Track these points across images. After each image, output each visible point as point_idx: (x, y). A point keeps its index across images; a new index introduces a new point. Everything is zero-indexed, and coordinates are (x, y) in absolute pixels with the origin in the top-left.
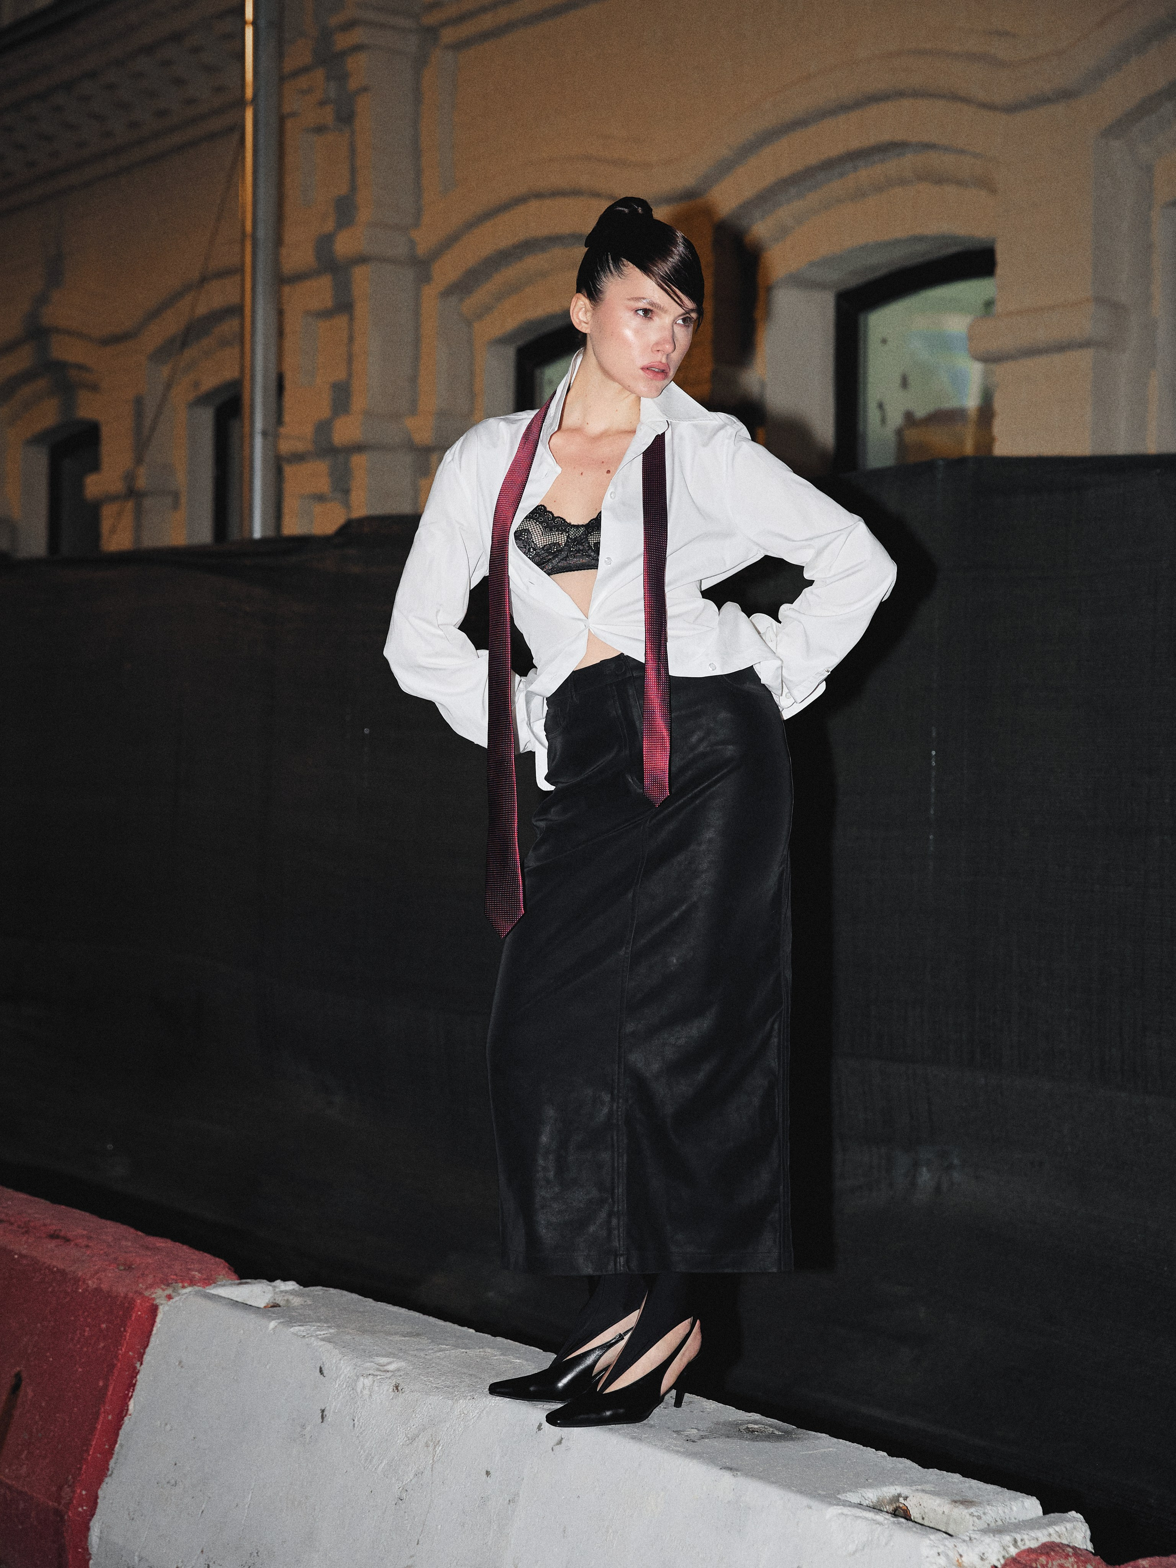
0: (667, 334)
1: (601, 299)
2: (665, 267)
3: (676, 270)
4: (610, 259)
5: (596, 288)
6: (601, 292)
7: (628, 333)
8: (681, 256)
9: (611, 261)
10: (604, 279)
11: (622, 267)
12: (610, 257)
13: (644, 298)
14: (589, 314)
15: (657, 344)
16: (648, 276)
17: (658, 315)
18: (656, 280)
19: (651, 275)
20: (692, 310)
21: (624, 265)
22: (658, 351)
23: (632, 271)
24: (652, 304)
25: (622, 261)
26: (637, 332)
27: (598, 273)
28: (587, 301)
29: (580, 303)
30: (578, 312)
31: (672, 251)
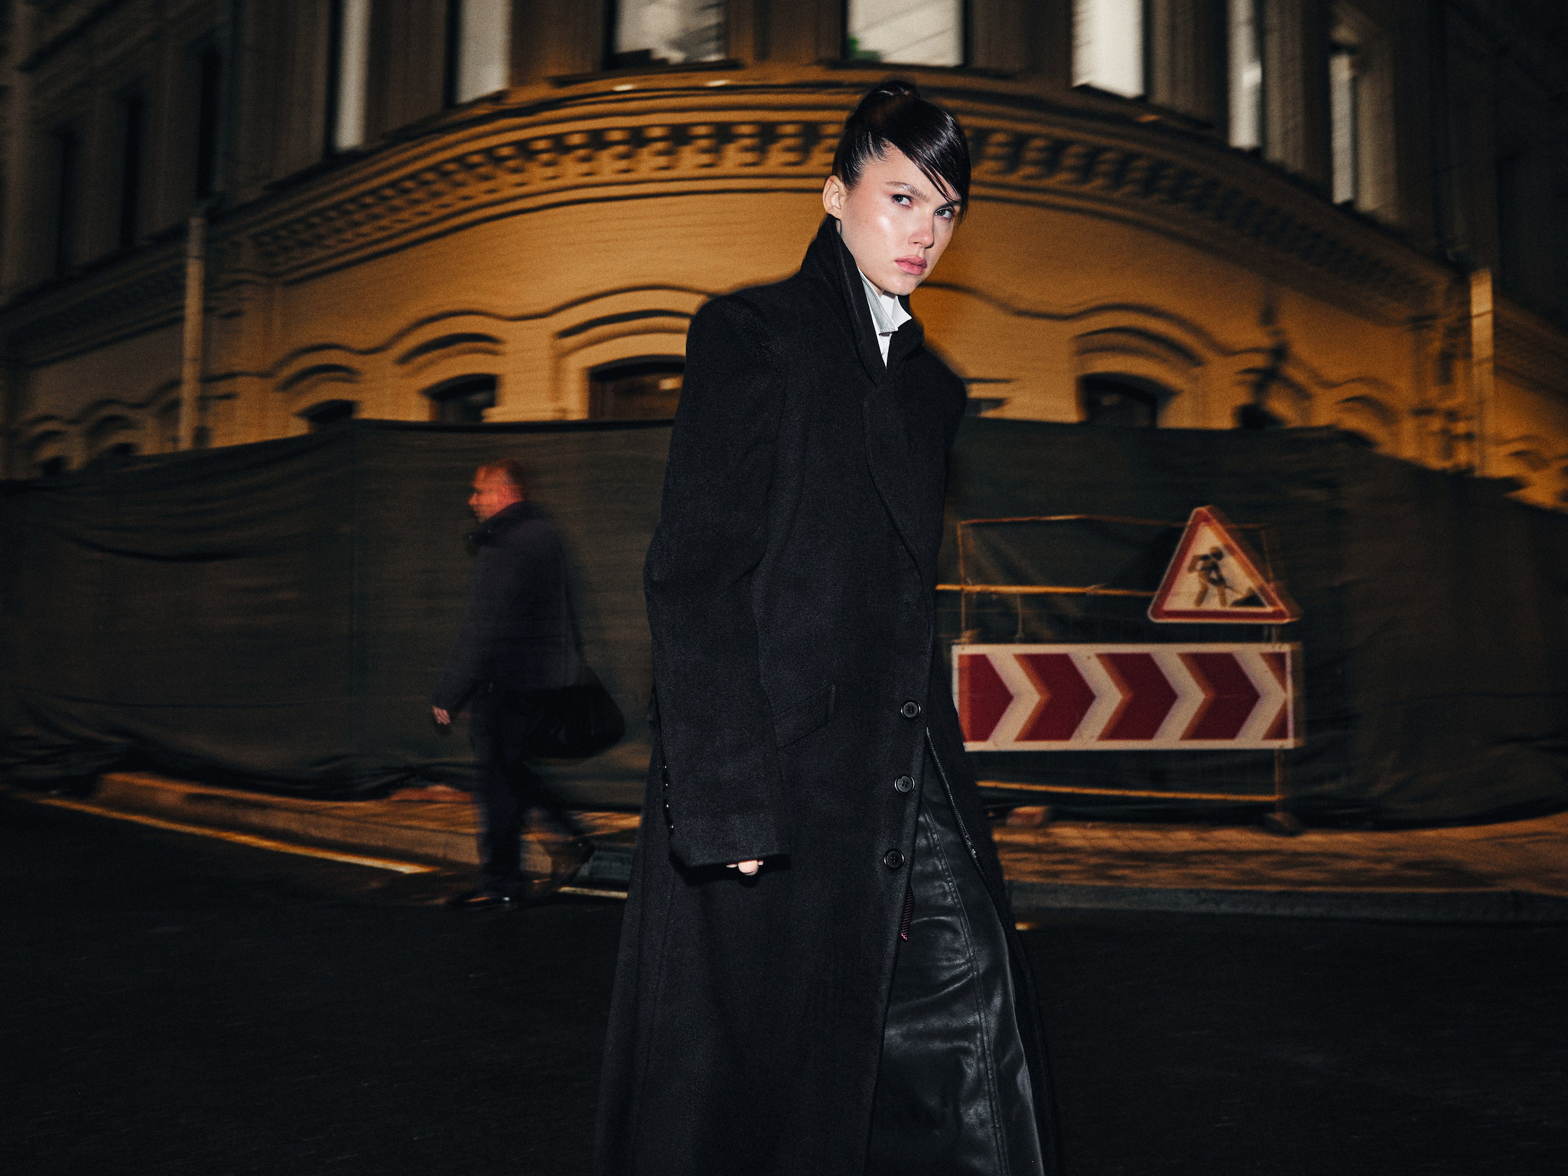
0: (927, 225)
1: (856, 182)
2: (932, 152)
3: (942, 155)
4: (870, 139)
5: (852, 171)
6: (857, 175)
7: (884, 222)
8: (949, 140)
9: (870, 141)
10: (862, 161)
11: (883, 148)
12: (870, 137)
13: (905, 184)
14: (843, 199)
15: (915, 235)
16: (911, 159)
17: (918, 203)
18: (921, 166)
19: (914, 158)
20: (955, 202)
21: (885, 146)
22: (916, 243)
23: (893, 152)
24: (914, 191)
25: (883, 141)
26: (893, 220)
27: (856, 154)
28: (841, 185)
29: (834, 188)
30: (831, 196)
31: (941, 134)
